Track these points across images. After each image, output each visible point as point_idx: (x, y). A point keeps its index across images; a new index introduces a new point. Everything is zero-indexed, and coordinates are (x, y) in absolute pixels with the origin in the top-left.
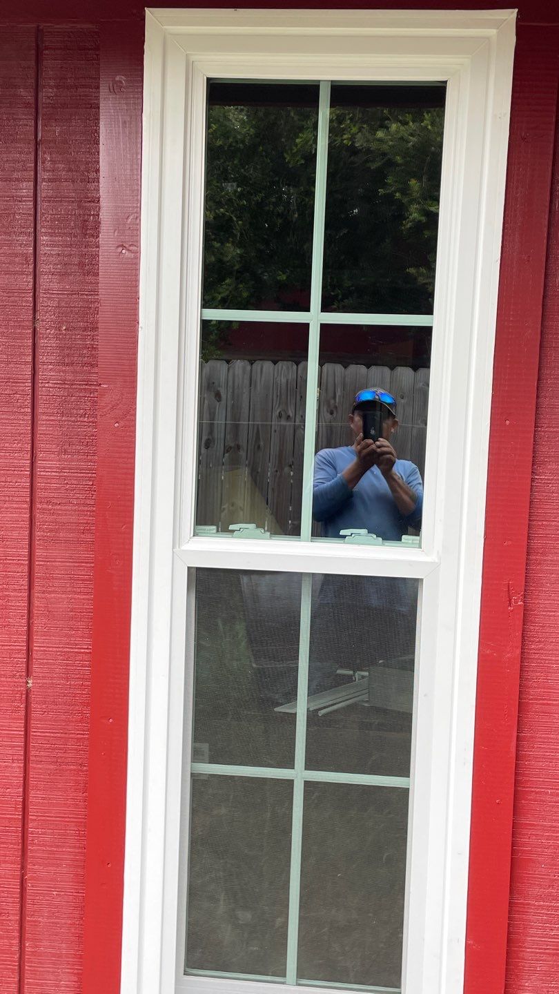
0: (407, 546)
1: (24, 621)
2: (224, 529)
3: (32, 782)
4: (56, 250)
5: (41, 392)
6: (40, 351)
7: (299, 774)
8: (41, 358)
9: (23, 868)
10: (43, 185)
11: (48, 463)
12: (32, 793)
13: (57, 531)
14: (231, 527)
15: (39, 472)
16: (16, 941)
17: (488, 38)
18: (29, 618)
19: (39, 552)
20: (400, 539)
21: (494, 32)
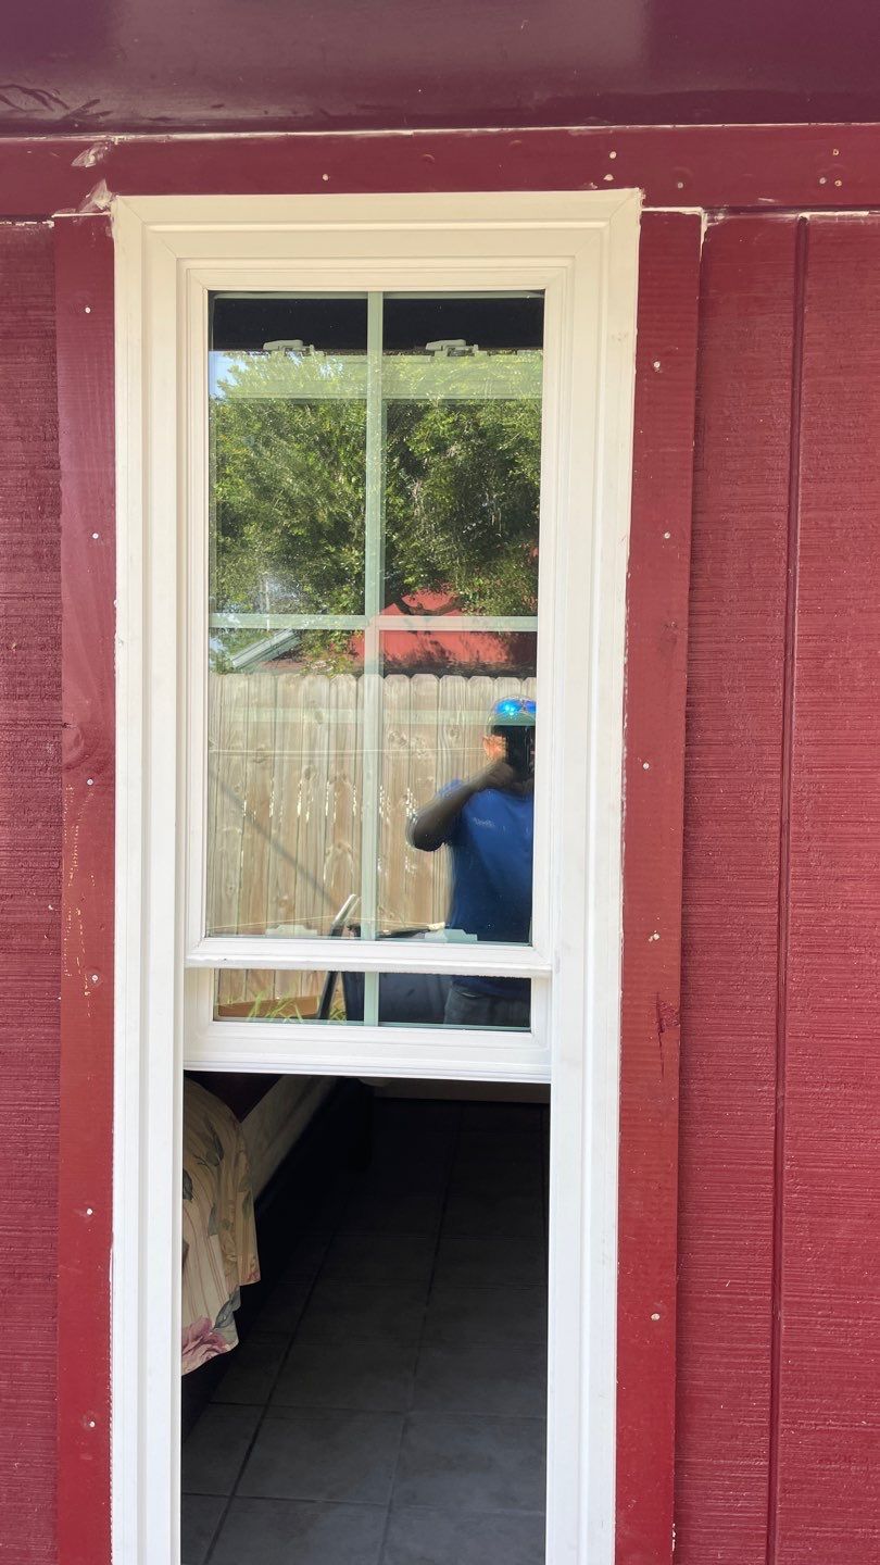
17: (598, 232)
21: (601, 224)
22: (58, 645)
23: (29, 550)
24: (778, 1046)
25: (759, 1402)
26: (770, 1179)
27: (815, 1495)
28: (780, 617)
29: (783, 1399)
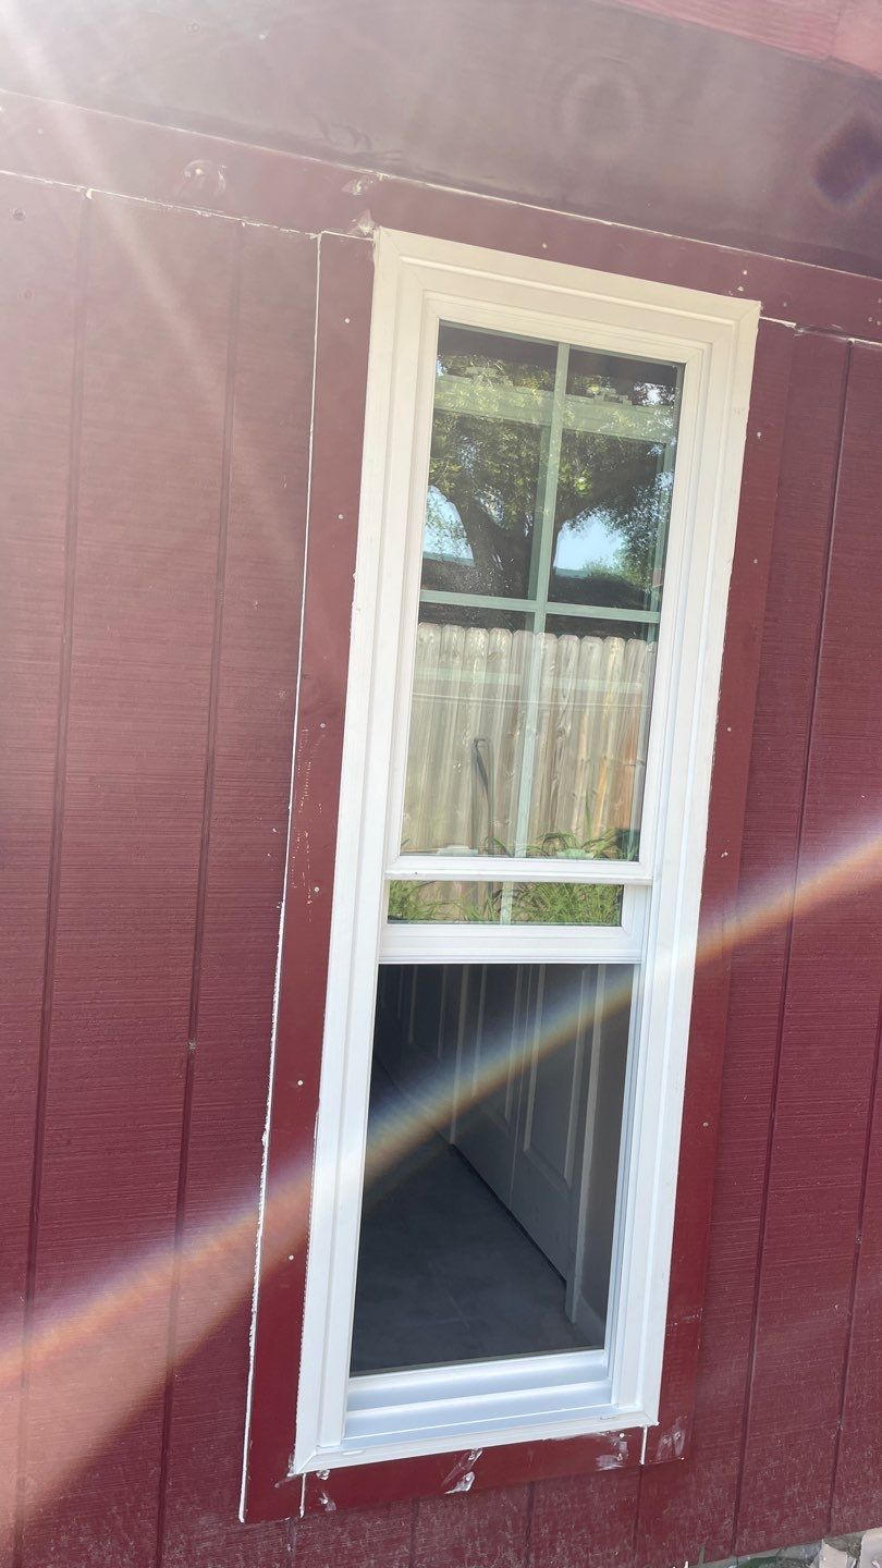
1: (189, 969)
3: (190, 1170)
17: (729, 328)
18: (195, 965)
19: (210, 882)
21: (732, 322)
25: (758, 1177)
26: (776, 1023)
27: (786, 1237)
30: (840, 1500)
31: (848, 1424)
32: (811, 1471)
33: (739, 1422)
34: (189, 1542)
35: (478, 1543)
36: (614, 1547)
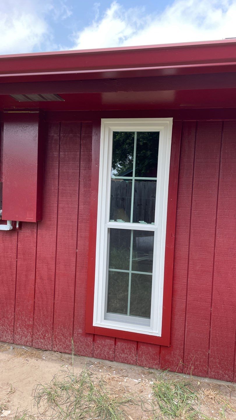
0: (152, 224)
1: (76, 238)
2: (115, 221)
3: (77, 271)
4: (84, 165)
5: (80, 193)
6: (80, 185)
7: (130, 272)
8: (80, 186)
9: (75, 288)
10: (82, 152)
11: (81, 207)
12: (77, 273)
13: (83, 220)
14: (117, 220)
15: (80, 208)
16: (73, 303)
17: (167, 123)
18: (77, 238)
19: (79, 224)
20: (151, 223)
21: (168, 122)
22: (91, 180)
23: (87, 167)
24: (189, 240)
25: (185, 292)
26: (187, 260)
27: (193, 306)
28: (192, 178)
29: (188, 291)
30: (210, 369)
31: (211, 352)
32: (202, 360)
33: (183, 343)
34: (78, 333)
35: (127, 350)
36: (155, 361)
